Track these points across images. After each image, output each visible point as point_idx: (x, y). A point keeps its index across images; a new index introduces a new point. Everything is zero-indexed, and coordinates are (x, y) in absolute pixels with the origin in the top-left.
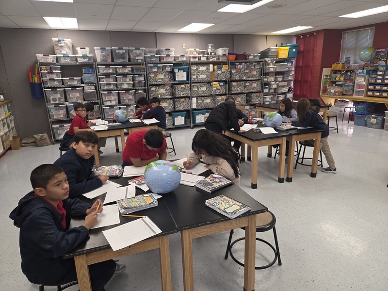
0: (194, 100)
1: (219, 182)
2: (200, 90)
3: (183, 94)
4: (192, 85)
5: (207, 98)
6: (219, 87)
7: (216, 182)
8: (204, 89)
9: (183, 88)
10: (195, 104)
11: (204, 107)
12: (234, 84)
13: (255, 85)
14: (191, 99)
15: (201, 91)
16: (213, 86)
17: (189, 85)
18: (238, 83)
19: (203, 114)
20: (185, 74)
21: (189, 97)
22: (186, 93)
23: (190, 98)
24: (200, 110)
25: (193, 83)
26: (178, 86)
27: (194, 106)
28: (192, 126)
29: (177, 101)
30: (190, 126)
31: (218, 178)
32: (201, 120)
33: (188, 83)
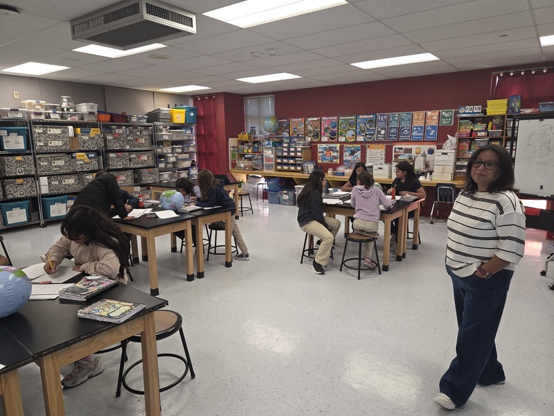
0: (44, 180)
1: (98, 285)
2: (53, 165)
3: (20, 171)
4: (38, 156)
5: (69, 176)
6: (88, 160)
7: (93, 285)
8: (61, 163)
9: (20, 161)
10: (47, 187)
11: (62, 191)
12: (112, 155)
13: (145, 158)
14: (38, 180)
15: (56, 167)
16: (77, 158)
17: (31, 157)
18: (119, 154)
19: (63, 202)
20: (21, 139)
21: (33, 176)
22: (25, 170)
23: (36, 177)
24: (56, 196)
25: (38, 154)
26: (10, 158)
27: (45, 190)
28: (42, 222)
29: (9, 183)
30: (39, 224)
31: (96, 280)
32: (59, 212)
33: (30, 154)
